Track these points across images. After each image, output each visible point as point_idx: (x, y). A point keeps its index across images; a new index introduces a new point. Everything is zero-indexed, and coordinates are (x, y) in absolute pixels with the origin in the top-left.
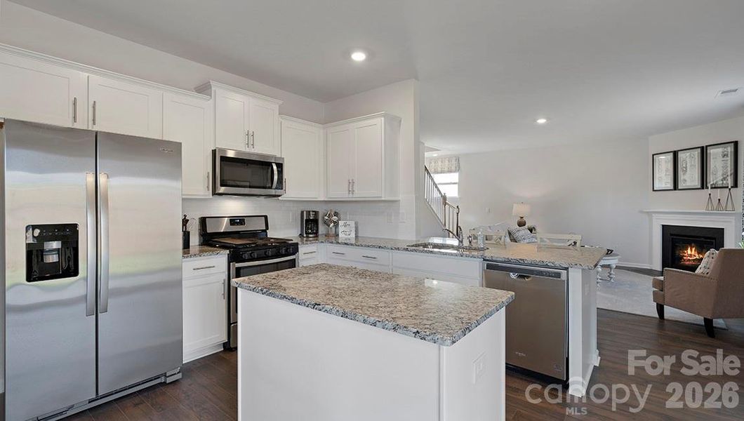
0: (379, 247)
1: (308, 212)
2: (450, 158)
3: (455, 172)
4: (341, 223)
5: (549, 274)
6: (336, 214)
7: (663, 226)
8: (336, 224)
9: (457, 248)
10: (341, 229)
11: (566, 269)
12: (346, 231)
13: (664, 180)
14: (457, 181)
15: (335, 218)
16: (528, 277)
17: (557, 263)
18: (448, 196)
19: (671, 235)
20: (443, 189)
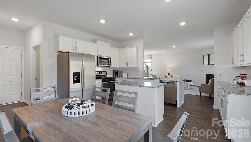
0: (135, 79)
1: (116, 71)
2: (149, 55)
3: (150, 59)
4: (124, 73)
5: (173, 83)
6: (122, 71)
7: (206, 74)
8: (122, 73)
9: (154, 79)
10: (124, 75)
11: (177, 82)
12: (125, 75)
13: (206, 62)
14: (151, 62)
15: (122, 72)
16: (169, 84)
17: (175, 81)
18: (148, 66)
19: (208, 77)
20: (147, 64)
